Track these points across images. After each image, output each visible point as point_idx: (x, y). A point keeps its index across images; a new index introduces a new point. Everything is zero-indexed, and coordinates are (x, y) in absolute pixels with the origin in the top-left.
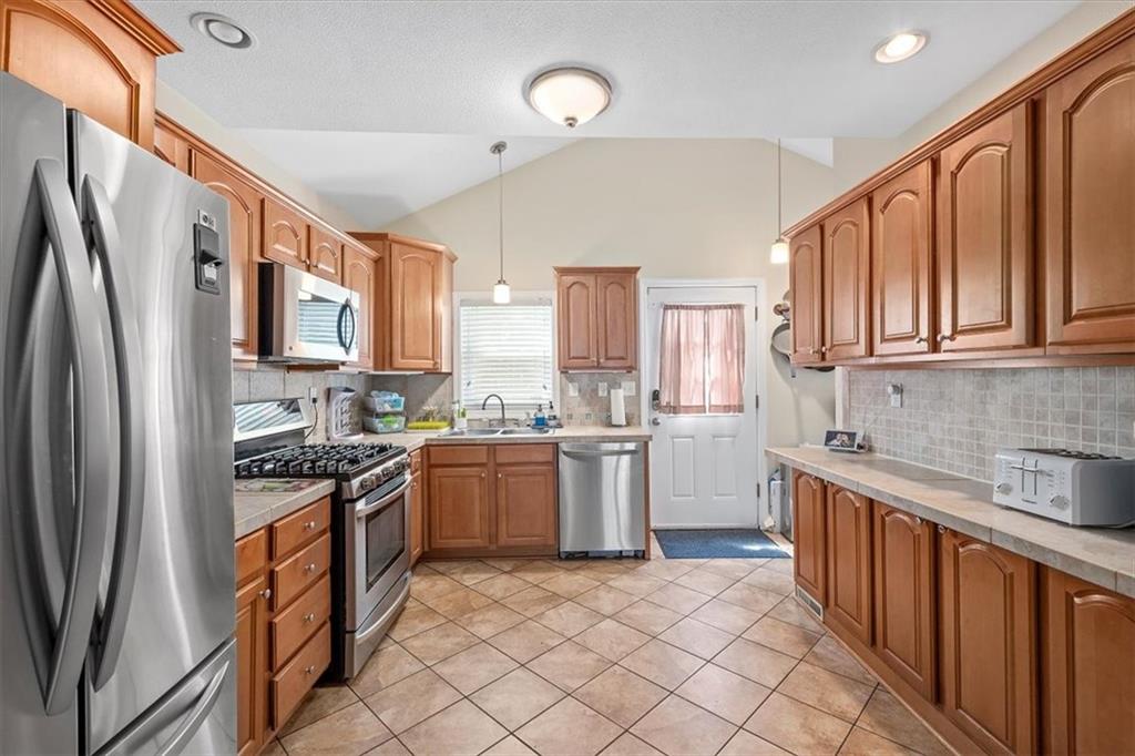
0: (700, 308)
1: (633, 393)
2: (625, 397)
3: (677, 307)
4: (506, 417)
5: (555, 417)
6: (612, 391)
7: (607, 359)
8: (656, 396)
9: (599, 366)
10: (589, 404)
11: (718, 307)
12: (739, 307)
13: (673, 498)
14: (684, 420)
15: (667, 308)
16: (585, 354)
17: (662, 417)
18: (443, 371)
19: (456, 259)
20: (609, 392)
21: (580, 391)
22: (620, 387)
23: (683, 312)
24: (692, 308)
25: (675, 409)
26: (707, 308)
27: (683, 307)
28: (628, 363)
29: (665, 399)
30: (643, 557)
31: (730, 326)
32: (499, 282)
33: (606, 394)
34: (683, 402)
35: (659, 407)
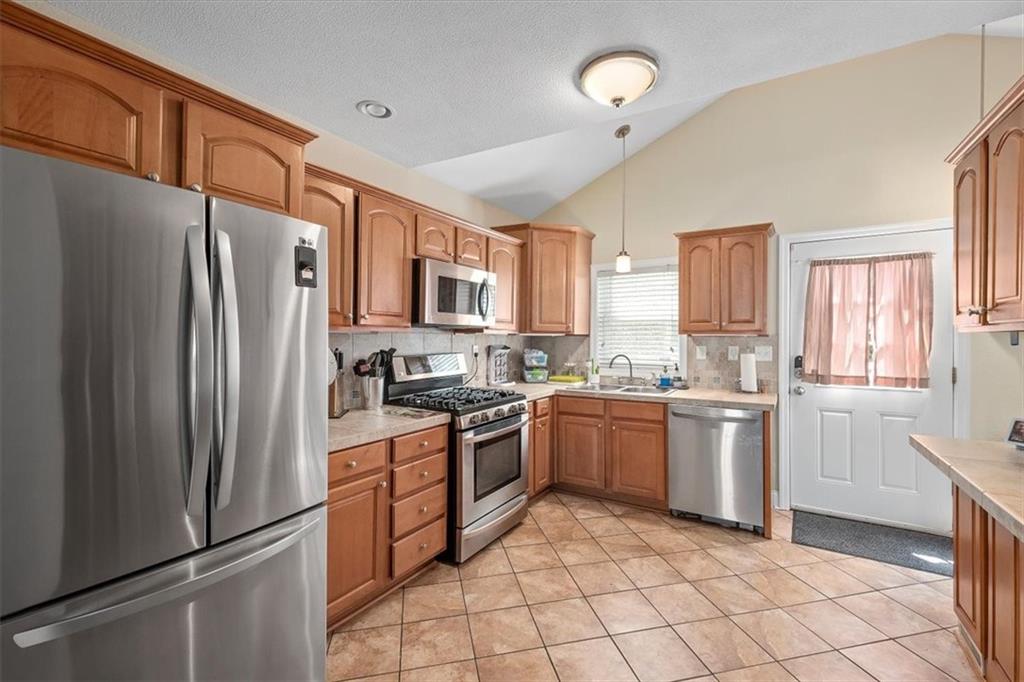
0: (861, 261)
1: (769, 358)
2: (757, 362)
3: (829, 263)
4: (634, 375)
5: (680, 379)
6: (742, 356)
7: (731, 322)
8: (798, 362)
9: (721, 330)
10: (718, 367)
11: (888, 259)
12: (925, 256)
13: (820, 479)
14: (837, 393)
15: (815, 264)
16: (707, 318)
17: (806, 387)
18: (576, 333)
19: (594, 236)
20: (739, 357)
21: (707, 354)
22: (753, 351)
23: (837, 269)
24: (848, 262)
25: (820, 378)
26: (872, 262)
27: (837, 262)
28: (757, 325)
29: (809, 366)
30: (763, 535)
31: (908, 281)
32: (621, 254)
33: (736, 358)
34: (835, 371)
35: (802, 375)
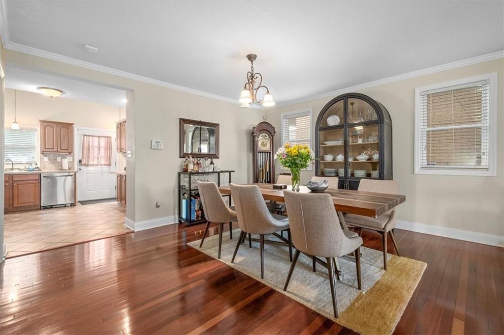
0: (97, 136)
1: (71, 160)
2: (68, 162)
3: (88, 136)
4: (14, 168)
5: (38, 168)
6: (63, 160)
7: (61, 149)
8: (80, 161)
9: (57, 151)
10: (53, 163)
11: (103, 137)
12: (110, 137)
13: (86, 192)
14: (90, 168)
15: (84, 135)
16: (52, 148)
17: (82, 168)
20: (62, 160)
21: (49, 159)
22: (66, 158)
23: (90, 137)
24: (95, 136)
25: (87, 165)
26: (99, 137)
27: (91, 136)
28: (69, 151)
29: (83, 162)
30: (74, 205)
31: (107, 143)
32: (14, 122)
33: (60, 160)
34: (91, 163)
35: (81, 165)
